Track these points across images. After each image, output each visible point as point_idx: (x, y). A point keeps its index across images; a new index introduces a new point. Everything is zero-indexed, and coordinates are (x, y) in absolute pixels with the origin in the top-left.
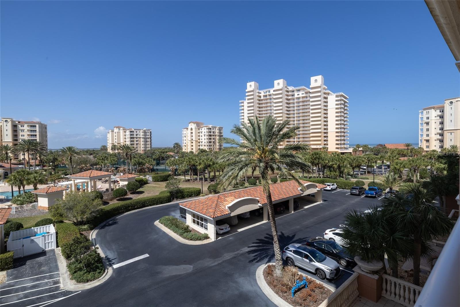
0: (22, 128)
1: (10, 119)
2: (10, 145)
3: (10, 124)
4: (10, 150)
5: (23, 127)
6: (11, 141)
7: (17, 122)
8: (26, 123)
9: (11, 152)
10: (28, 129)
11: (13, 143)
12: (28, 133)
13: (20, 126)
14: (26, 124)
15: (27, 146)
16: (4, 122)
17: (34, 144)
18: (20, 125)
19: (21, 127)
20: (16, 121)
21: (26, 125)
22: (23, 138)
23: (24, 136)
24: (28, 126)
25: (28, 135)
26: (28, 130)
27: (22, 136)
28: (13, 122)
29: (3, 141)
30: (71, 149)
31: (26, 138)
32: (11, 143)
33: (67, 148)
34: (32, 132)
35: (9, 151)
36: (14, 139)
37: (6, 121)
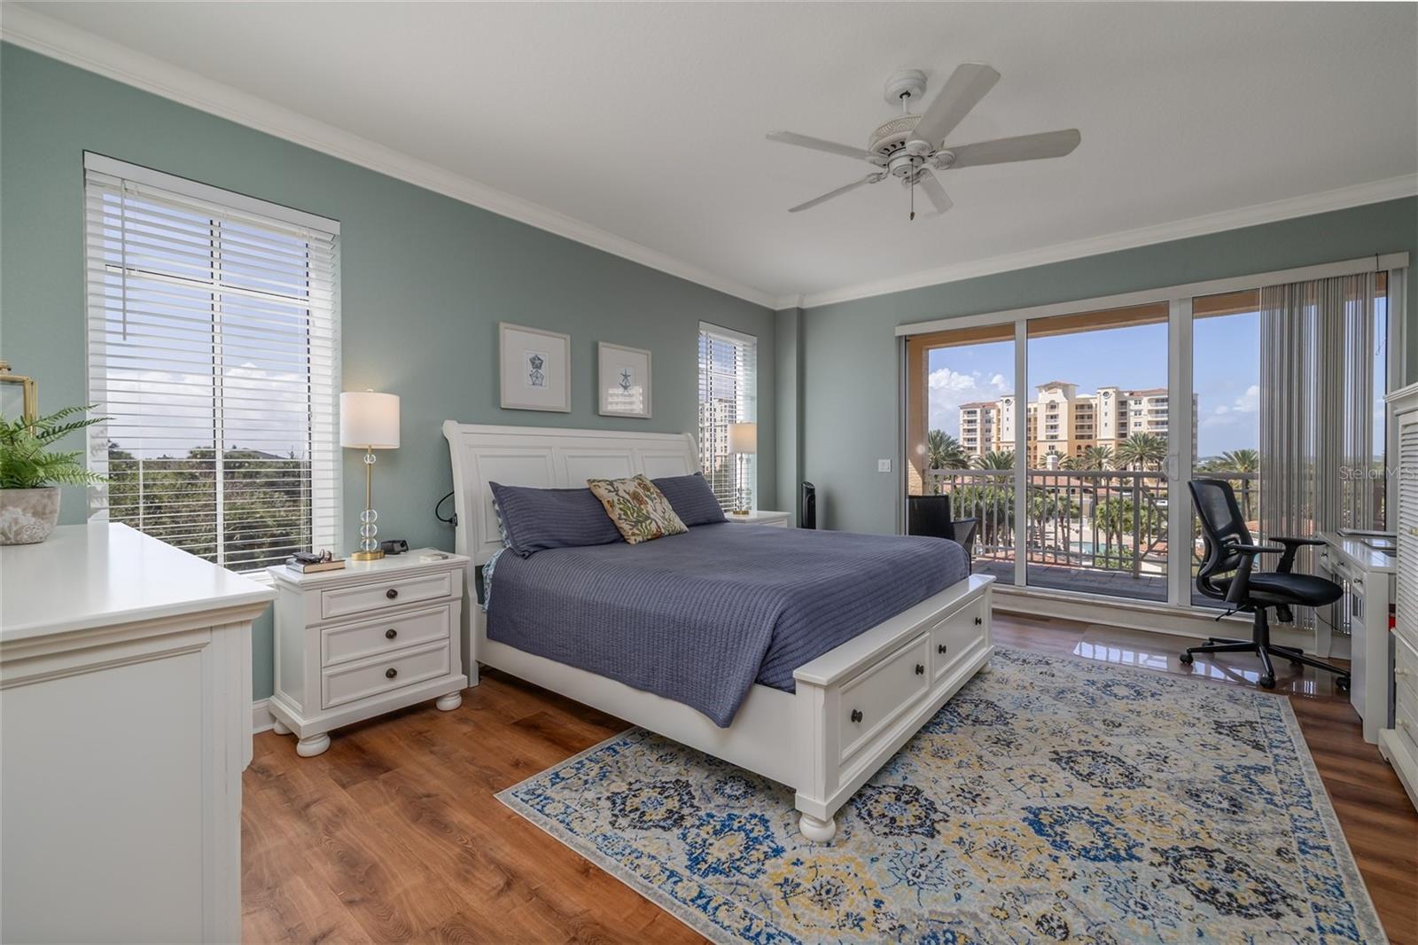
0: (1137, 407)
1: (1113, 388)
2: (1112, 446)
3: (1112, 401)
4: (1106, 457)
5: (1140, 403)
6: (1114, 437)
7: (1127, 395)
8: (1146, 393)
9: (1108, 463)
10: (1151, 408)
11: (1117, 442)
12: (1150, 419)
13: (1132, 402)
14: (1146, 396)
15: (1138, 448)
16: (1103, 397)
17: (1155, 445)
18: (1132, 399)
19: (1136, 404)
20: (1126, 392)
21: (1145, 400)
22: (1137, 429)
23: (1140, 425)
24: (1150, 401)
25: (1150, 423)
26: (1150, 412)
27: (1136, 425)
28: (1118, 393)
29: (1098, 438)
30: (1249, 458)
31: (1145, 429)
32: (1113, 442)
33: (1236, 454)
34: (1160, 415)
35: (1104, 461)
36: (1119, 434)
37: (1106, 394)
